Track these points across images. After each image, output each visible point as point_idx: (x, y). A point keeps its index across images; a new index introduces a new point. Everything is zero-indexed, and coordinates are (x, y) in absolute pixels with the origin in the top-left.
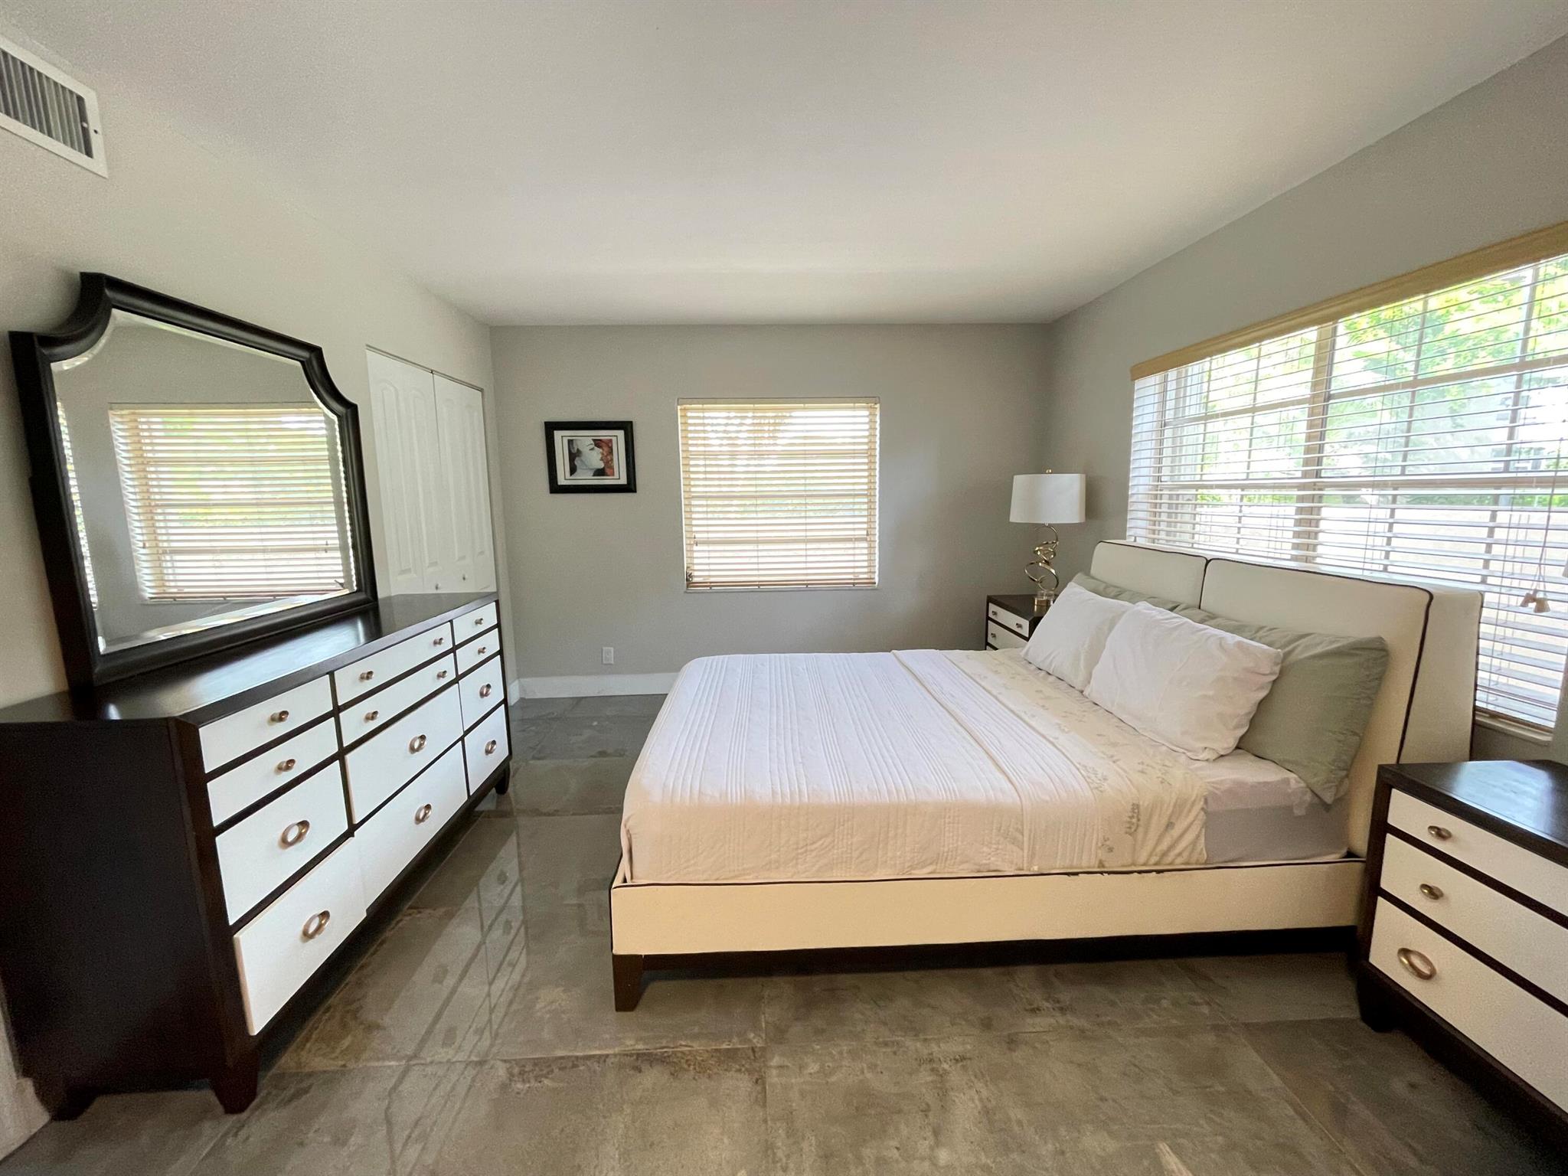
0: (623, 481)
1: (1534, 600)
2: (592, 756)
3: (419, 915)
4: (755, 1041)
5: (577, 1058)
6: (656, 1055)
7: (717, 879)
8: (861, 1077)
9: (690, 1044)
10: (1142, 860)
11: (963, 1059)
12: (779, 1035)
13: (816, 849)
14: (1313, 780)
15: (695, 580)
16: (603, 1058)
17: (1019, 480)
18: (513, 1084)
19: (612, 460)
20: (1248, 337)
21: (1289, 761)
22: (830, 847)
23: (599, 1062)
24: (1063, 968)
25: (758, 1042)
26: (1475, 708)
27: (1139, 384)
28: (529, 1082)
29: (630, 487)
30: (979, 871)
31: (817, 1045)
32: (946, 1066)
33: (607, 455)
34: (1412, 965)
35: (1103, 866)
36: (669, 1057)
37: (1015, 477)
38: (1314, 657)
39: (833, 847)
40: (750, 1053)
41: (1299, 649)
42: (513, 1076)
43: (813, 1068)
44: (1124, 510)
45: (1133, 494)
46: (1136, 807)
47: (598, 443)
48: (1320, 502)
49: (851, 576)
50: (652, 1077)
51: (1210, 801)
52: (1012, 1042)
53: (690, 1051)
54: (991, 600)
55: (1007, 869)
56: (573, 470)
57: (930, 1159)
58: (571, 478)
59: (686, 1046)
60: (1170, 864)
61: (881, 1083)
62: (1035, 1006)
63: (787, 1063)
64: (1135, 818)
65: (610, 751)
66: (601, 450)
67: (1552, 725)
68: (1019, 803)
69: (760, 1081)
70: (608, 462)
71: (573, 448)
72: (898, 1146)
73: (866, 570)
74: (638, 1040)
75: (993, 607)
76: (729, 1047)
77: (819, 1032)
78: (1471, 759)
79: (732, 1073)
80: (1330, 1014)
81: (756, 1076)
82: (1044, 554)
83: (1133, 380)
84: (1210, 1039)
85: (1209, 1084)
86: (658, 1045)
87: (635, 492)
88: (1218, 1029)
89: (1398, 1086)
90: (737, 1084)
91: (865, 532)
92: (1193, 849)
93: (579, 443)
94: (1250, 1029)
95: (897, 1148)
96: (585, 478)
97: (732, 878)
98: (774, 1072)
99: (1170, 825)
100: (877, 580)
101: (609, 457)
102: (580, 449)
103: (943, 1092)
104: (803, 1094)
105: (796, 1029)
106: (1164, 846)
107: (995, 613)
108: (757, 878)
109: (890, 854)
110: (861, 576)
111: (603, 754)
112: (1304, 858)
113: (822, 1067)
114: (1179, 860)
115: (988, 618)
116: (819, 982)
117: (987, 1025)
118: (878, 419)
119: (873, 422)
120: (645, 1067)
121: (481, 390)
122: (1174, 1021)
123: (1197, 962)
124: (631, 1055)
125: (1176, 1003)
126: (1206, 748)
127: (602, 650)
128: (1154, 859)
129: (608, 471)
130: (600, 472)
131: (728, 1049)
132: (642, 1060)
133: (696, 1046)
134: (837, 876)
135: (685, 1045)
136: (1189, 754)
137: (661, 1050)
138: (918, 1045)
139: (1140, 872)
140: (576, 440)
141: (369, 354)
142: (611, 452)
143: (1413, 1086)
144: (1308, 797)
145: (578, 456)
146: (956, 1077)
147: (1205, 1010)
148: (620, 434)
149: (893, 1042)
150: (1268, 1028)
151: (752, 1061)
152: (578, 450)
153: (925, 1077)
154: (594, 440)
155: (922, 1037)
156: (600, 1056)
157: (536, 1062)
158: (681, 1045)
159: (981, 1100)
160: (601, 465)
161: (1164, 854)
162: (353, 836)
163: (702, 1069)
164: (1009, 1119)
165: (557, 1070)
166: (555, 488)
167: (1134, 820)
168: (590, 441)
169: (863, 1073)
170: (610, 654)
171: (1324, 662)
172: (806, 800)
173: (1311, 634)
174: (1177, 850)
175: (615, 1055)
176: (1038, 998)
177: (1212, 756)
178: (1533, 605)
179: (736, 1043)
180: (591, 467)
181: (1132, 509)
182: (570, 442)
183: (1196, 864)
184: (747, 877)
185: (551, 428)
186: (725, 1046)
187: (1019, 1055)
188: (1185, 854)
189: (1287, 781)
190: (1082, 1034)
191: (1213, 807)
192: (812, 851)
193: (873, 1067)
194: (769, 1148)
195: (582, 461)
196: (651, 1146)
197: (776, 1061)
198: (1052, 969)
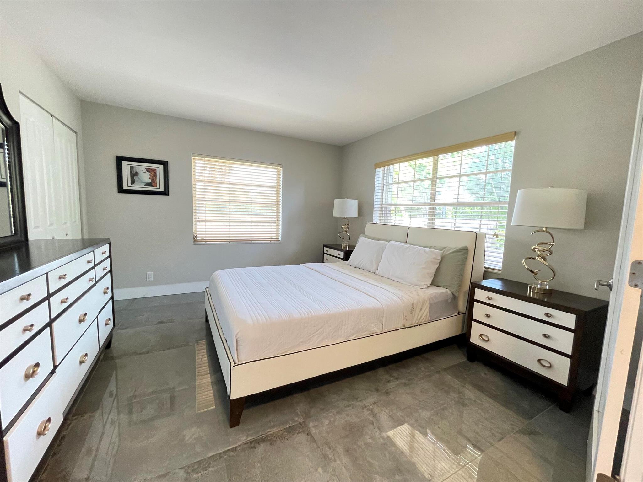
0: (162, 189)
1: (496, 235)
2: (155, 324)
3: (82, 418)
4: (299, 420)
5: (220, 453)
6: (259, 439)
7: (278, 354)
8: (345, 420)
9: (273, 430)
10: (414, 322)
11: (375, 403)
12: (307, 416)
13: (317, 334)
14: (453, 290)
15: (198, 239)
16: (234, 449)
17: (337, 202)
18: (191, 476)
19: (156, 179)
20: (412, 158)
21: (447, 286)
22: (322, 332)
23: (233, 451)
24: (391, 366)
25: (301, 420)
26: (484, 267)
27: (377, 170)
28: (200, 472)
29: (165, 193)
30: (370, 334)
31: (324, 414)
32: (371, 407)
33: (153, 176)
34: (483, 339)
35: (404, 326)
36: (266, 438)
37: (335, 200)
38: (451, 253)
39: (323, 332)
40: (300, 425)
41: (446, 251)
42: (190, 473)
43: (327, 422)
44: (372, 213)
45: (376, 208)
46: (413, 304)
47: (148, 170)
48: (435, 209)
49: (269, 238)
50: (261, 449)
51: (431, 300)
52: (387, 393)
53: (273, 433)
54: (325, 246)
55: (378, 332)
56: (133, 182)
57: (381, 437)
58: (131, 186)
59: (271, 431)
60: (421, 322)
61: (354, 419)
62: (388, 380)
63: (316, 424)
64: (412, 308)
65: (165, 320)
66: (150, 174)
67: (501, 269)
68: (382, 306)
69: (309, 434)
70: (153, 180)
71: (134, 171)
72: (370, 437)
73: (275, 235)
74: (247, 436)
75: (326, 249)
76: (290, 426)
77: (322, 410)
78: (483, 280)
79: (296, 435)
80: (461, 361)
81: (306, 432)
82: (345, 228)
83: (375, 168)
84: (437, 376)
85: (443, 388)
86: (258, 435)
87: (168, 195)
88: (438, 372)
89: (483, 375)
90: (300, 438)
91: (275, 219)
92: (427, 316)
93: (137, 168)
94: (445, 370)
95: (370, 438)
96: (139, 186)
97: (285, 352)
98: (313, 429)
99: (421, 309)
100: (280, 239)
101: (154, 177)
102: (137, 172)
103: (375, 416)
104: (328, 433)
105: (313, 411)
106: (419, 317)
107: (327, 251)
108: (294, 351)
109: (343, 332)
110: (273, 238)
111: (162, 322)
112: (450, 315)
113: (330, 421)
114: (423, 321)
115: (324, 253)
116: (313, 392)
117: (377, 390)
118: (281, 174)
119: (278, 175)
120: (257, 445)
121: (76, 133)
122: (427, 373)
123: (425, 355)
124: (247, 443)
125: (425, 368)
126: (424, 284)
127: (147, 274)
128: (417, 322)
129: (153, 184)
130: (148, 184)
131: (290, 427)
132: (252, 445)
133: (275, 429)
134: (324, 344)
135: (269, 432)
136: (419, 287)
137: (261, 437)
138: (359, 403)
139: (415, 326)
140: (135, 167)
141: (21, 97)
142: (155, 175)
143: (486, 374)
144: (451, 296)
145: (136, 175)
146: (376, 410)
147: (433, 368)
148: (161, 167)
149: (350, 405)
150: (449, 368)
151: (302, 427)
152: (136, 172)
153: (366, 412)
154: (145, 168)
155: (359, 400)
156: (232, 449)
157: (199, 463)
158: (268, 432)
159: (387, 413)
160: (150, 181)
161: (420, 319)
162: (55, 373)
163: (282, 437)
164: (398, 416)
165: (213, 462)
166: (121, 190)
167: (413, 309)
168: (143, 168)
169: (345, 418)
170: (151, 275)
171: (454, 254)
172: (314, 314)
173: (446, 247)
174: (422, 318)
175: (240, 446)
176: (387, 377)
177: (426, 286)
178: (495, 236)
179: (291, 424)
180: (144, 181)
181: (375, 212)
182: (132, 168)
183: (427, 321)
184: (290, 351)
185: (120, 160)
186: (288, 426)
187: (392, 396)
188: (425, 319)
189: (447, 292)
190: (405, 384)
191: (432, 302)
192: (316, 335)
193: (348, 415)
194: (325, 456)
195: (138, 178)
196: (276, 475)
197: (311, 425)
198: (387, 368)
